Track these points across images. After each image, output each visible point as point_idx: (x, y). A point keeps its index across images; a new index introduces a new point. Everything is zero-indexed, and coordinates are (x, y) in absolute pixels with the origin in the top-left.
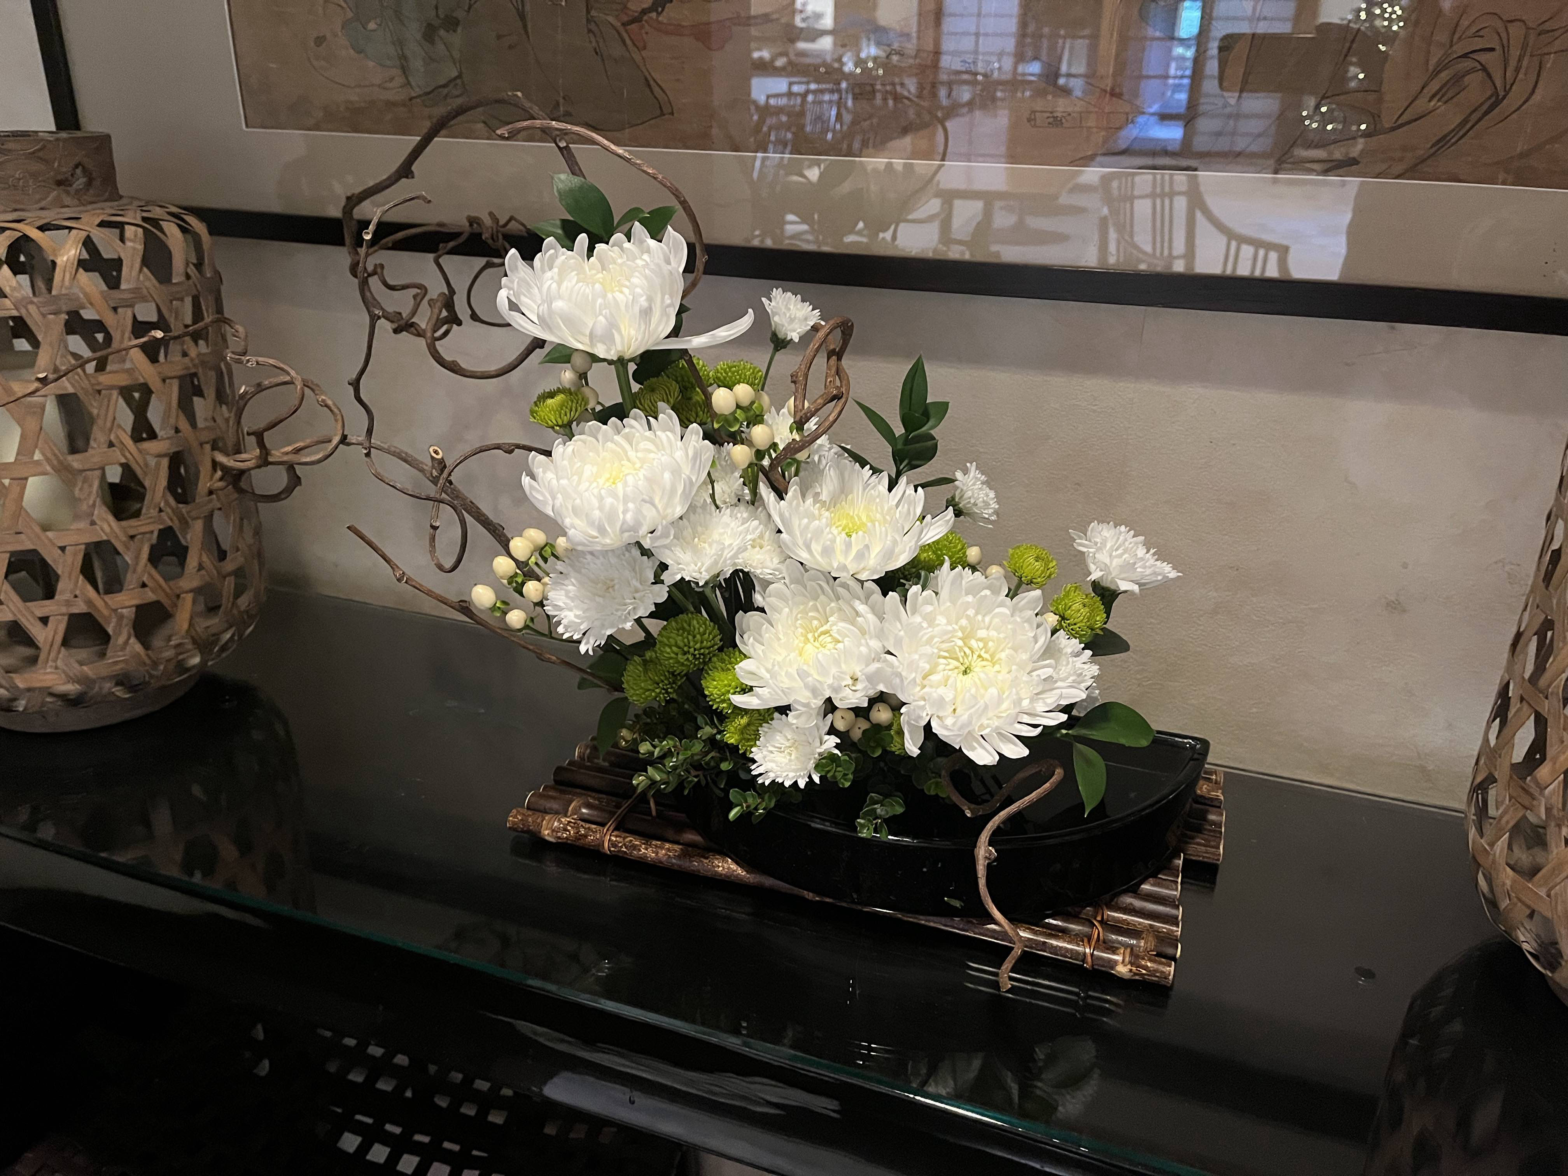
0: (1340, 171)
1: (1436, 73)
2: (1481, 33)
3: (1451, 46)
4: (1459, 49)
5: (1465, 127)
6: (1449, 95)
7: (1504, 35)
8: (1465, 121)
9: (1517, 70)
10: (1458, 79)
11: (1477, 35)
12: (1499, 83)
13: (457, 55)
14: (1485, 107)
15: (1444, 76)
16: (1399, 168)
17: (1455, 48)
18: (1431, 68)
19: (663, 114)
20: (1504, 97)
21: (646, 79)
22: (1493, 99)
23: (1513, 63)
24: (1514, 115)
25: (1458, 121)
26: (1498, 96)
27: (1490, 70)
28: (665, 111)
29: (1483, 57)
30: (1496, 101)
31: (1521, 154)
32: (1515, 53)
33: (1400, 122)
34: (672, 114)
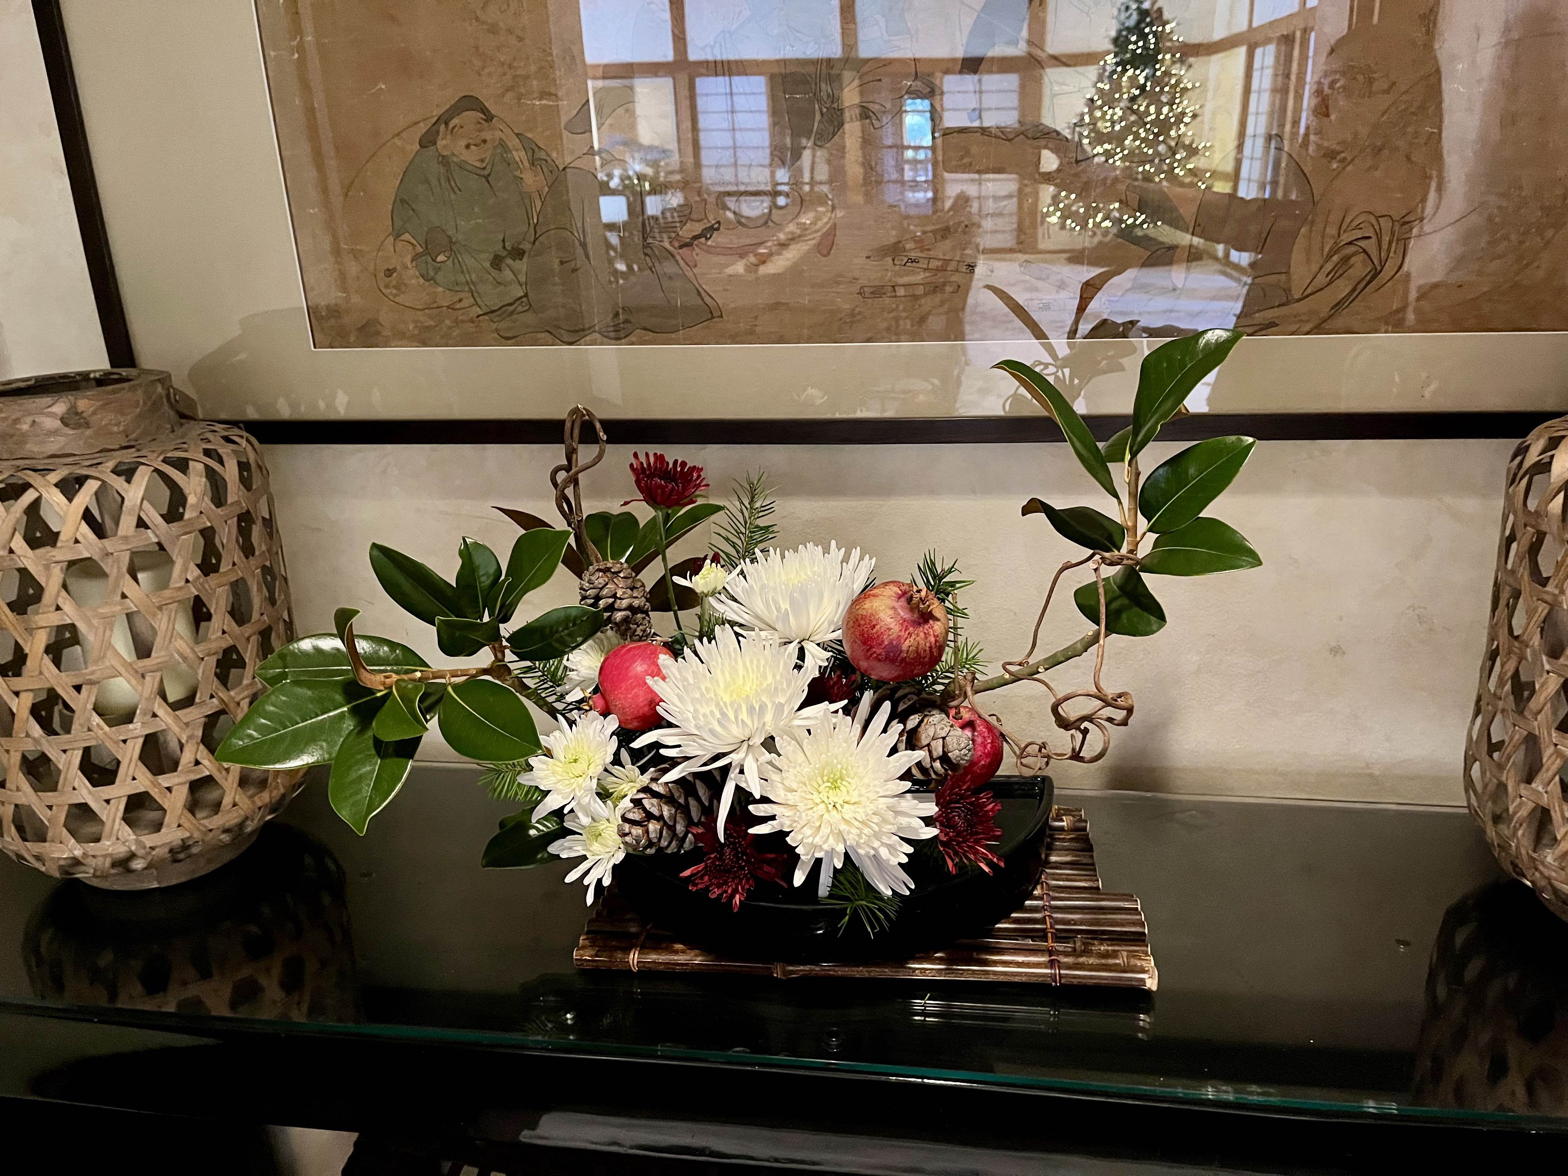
0: (1264, 332)
1: (1330, 256)
2: (1361, 226)
3: (1339, 236)
4: (1346, 238)
5: (1355, 293)
6: (1340, 272)
7: (1377, 227)
8: (1354, 290)
9: (1389, 250)
10: (1346, 259)
11: (1358, 227)
12: (1376, 262)
13: (523, 279)
14: (1368, 278)
15: (1336, 258)
16: (1308, 327)
17: (1342, 238)
18: (1325, 253)
19: (713, 317)
20: (1381, 271)
21: (698, 291)
22: (1373, 273)
23: (1385, 246)
24: (1390, 284)
25: (1347, 291)
26: (1376, 269)
27: (1370, 253)
28: (715, 315)
29: (1362, 243)
30: (1376, 274)
31: (1396, 310)
32: (1386, 239)
33: (1306, 293)
34: (721, 316)
